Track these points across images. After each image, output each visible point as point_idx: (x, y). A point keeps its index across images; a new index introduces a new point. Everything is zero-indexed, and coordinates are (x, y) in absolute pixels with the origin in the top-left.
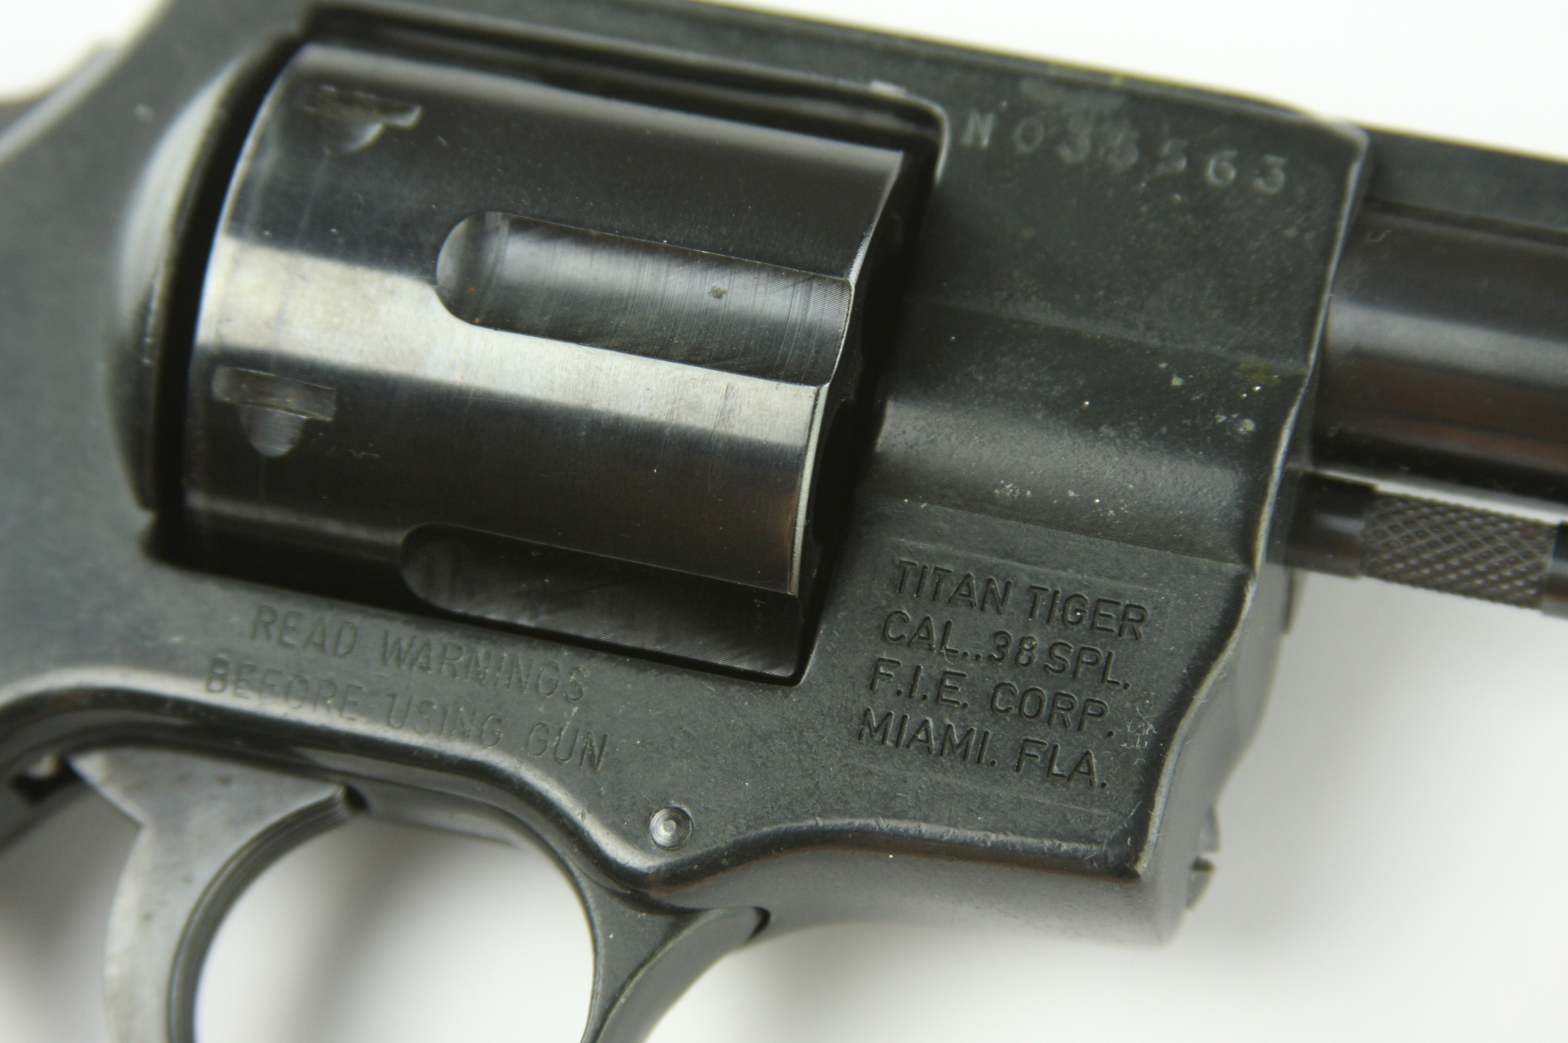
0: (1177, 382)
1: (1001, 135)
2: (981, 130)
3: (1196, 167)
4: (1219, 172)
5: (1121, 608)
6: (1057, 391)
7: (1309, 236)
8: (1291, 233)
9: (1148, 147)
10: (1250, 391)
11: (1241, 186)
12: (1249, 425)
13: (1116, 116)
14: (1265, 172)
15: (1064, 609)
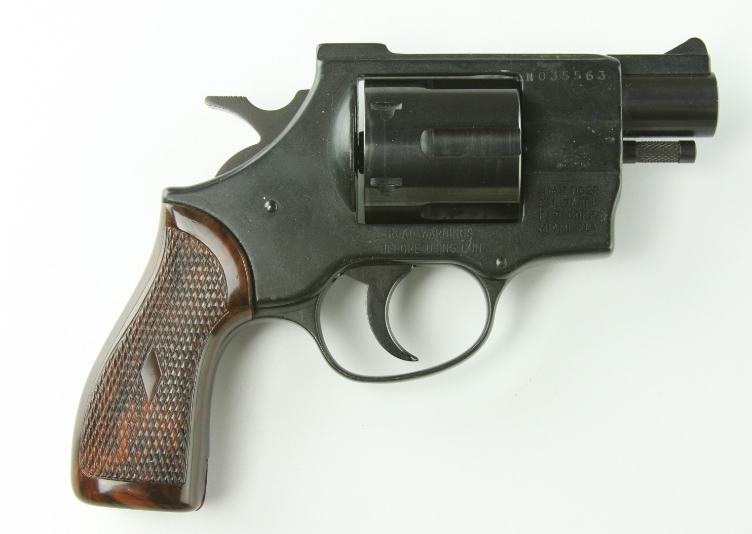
0: (593, 131)
1: (535, 77)
2: (530, 77)
3: (584, 77)
4: (589, 77)
5: (593, 188)
6: (567, 140)
7: (614, 89)
8: (610, 89)
9: (571, 74)
10: (611, 130)
11: (595, 79)
12: (613, 139)
13: (562, 68)
14: (600, 75)
15: (579, 190)
